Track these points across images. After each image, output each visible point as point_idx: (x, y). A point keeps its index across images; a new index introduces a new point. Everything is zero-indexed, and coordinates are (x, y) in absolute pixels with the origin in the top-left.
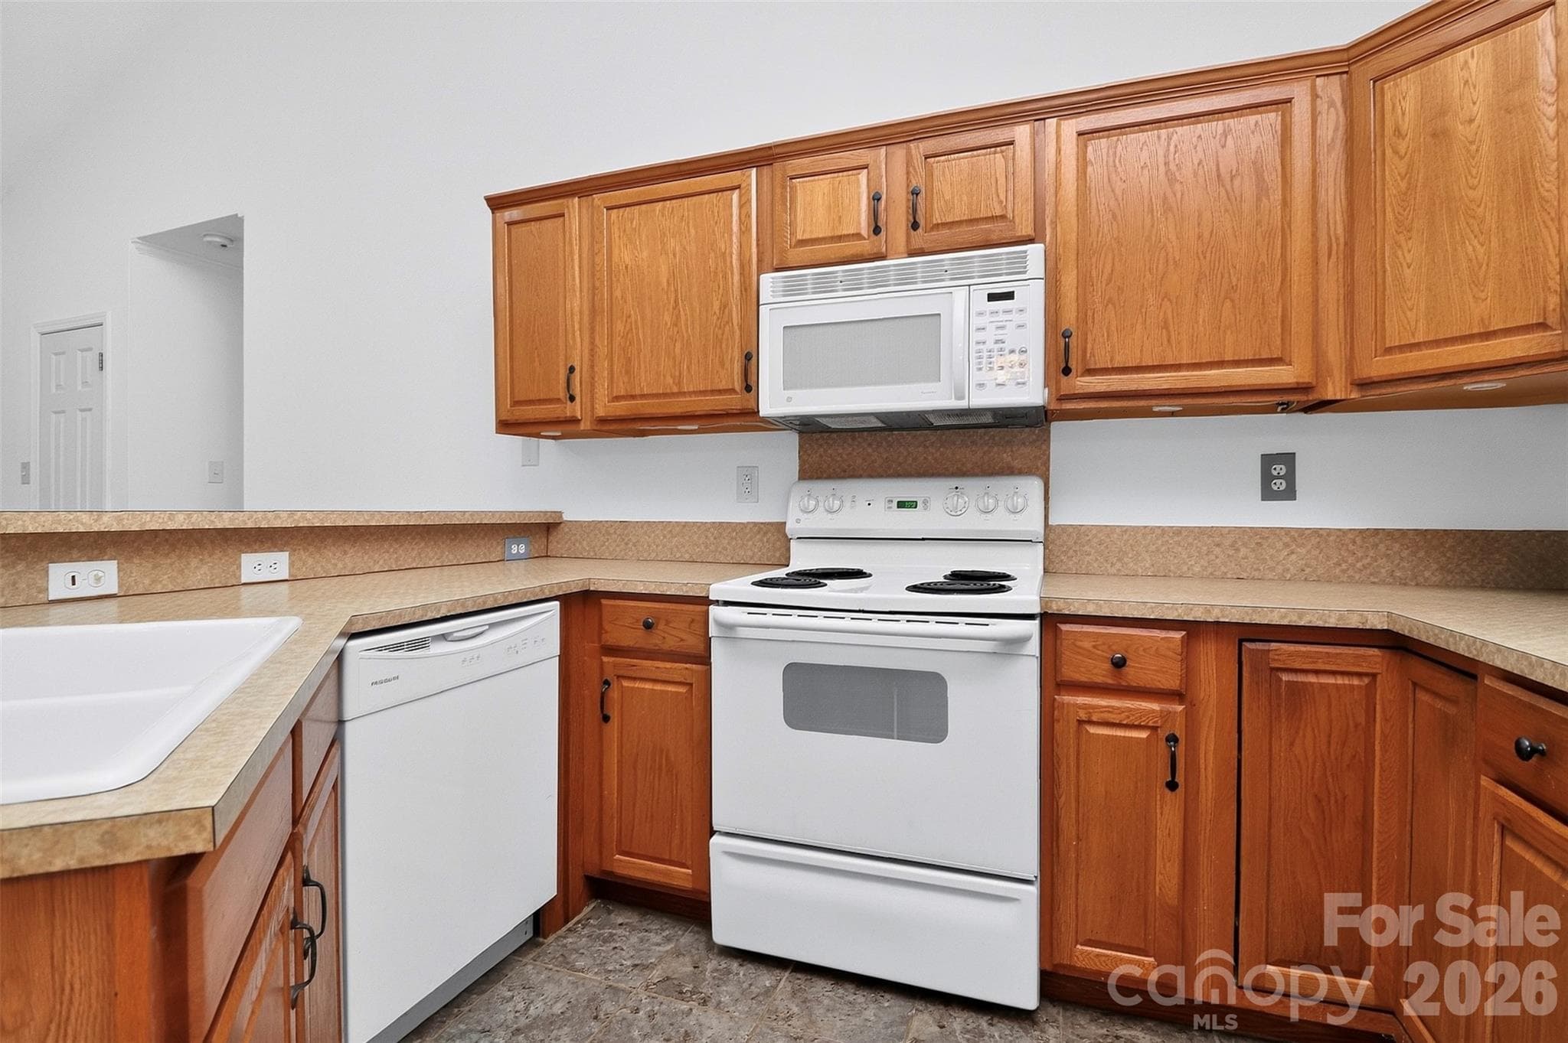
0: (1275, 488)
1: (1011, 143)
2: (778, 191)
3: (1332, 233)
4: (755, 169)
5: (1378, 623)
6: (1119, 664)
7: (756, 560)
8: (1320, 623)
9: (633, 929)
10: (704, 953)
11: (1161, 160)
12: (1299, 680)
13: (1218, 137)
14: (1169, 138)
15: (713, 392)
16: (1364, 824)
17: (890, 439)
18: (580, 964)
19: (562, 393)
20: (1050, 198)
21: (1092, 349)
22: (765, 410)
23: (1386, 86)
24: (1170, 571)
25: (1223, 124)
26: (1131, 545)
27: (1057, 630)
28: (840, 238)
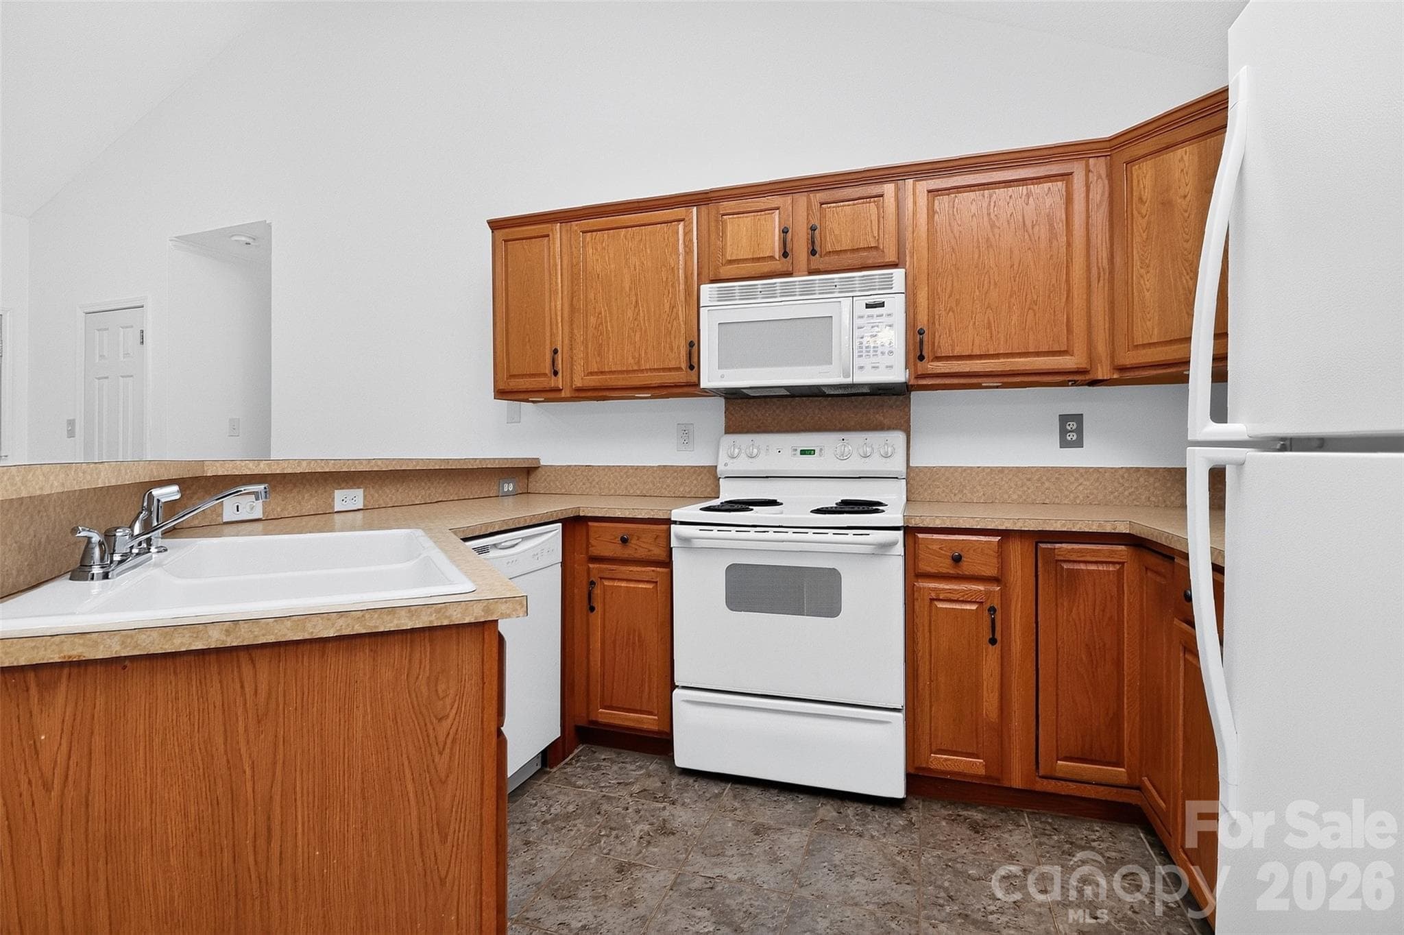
0: (1069, 438)
1: (882, 196)
2: (713, 224)
3: (1100, 265)
4: (695, 208)
5: (1123, 528)
6: (957, 560)
7: (692, 494)
8: (1087, 530)
9: (613, 762)
10: (668, 775)
11: (985, 211)
12: (1075, 568)
13: (1023, 197)
14: (991, 196)
15: (664, 370)
16: (1118, 663)
17: (793, 403)
18: (580, 783)
19: (547, 369)
20: (909, 235)
21: (939, 342)
22: (704, 384)
23: (1133, 168)
24: (996, 499)
25: (1027, 188)
26: (968, 481)
27: (916, 540)
28: (758, 259)
